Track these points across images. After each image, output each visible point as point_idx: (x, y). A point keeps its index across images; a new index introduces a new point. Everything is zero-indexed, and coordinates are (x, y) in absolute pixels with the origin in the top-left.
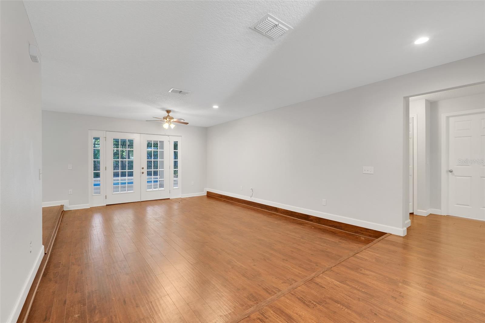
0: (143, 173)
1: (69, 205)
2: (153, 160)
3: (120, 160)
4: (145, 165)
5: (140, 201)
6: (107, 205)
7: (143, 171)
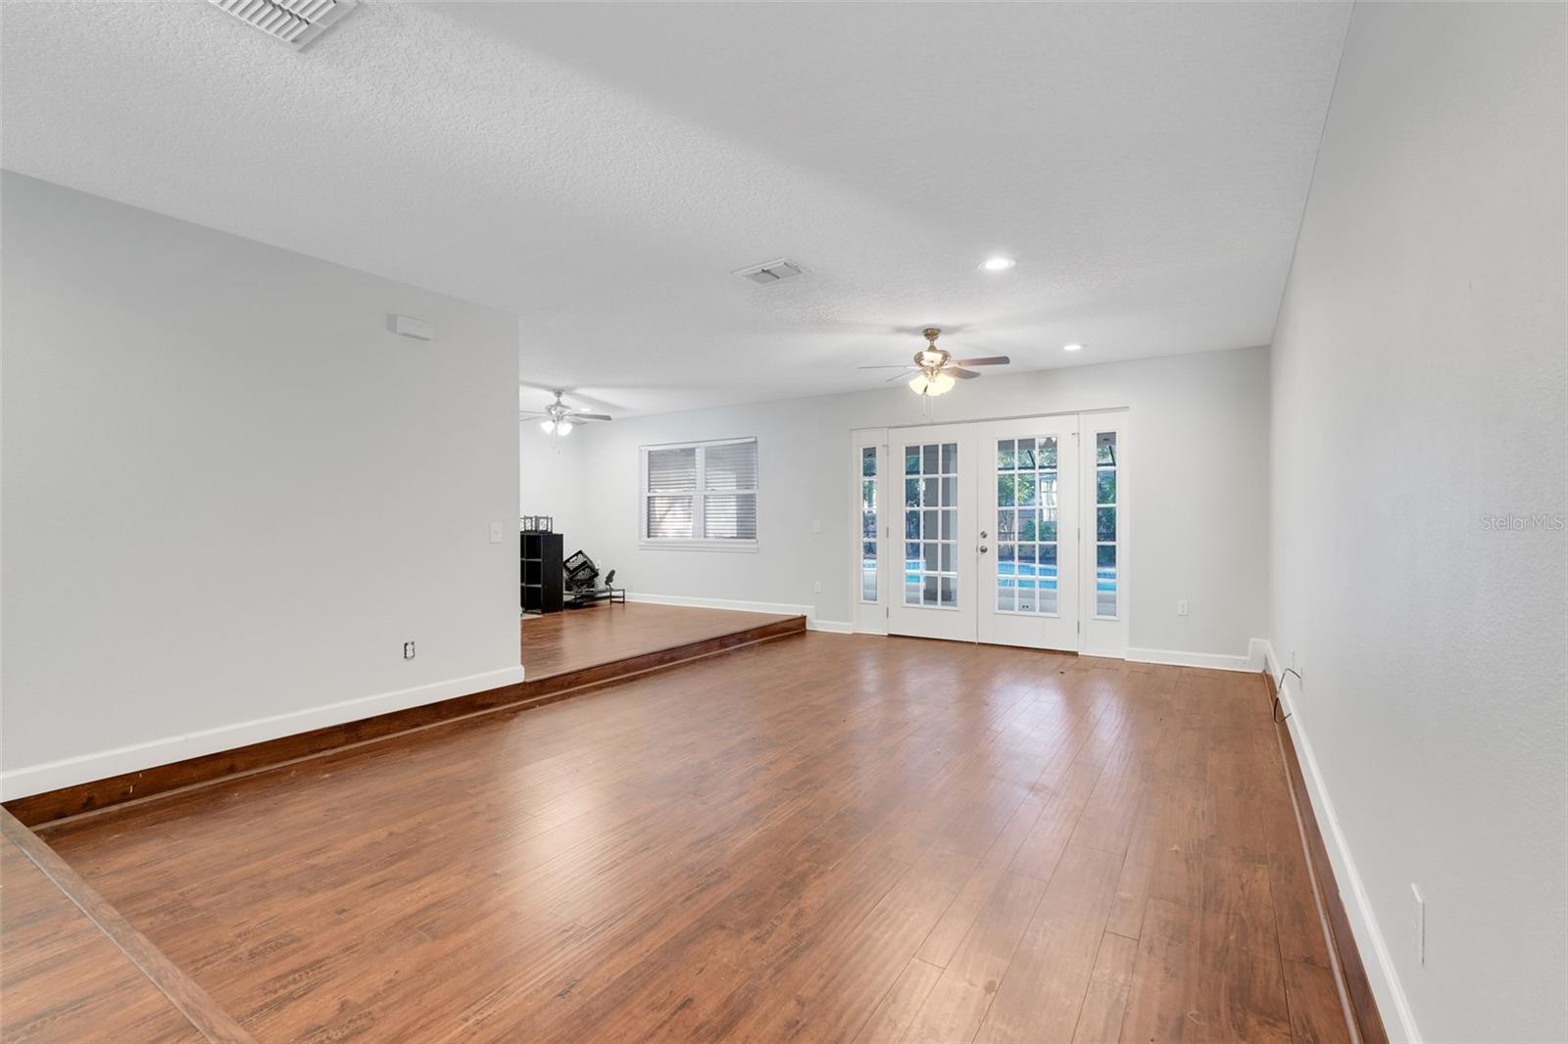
0: (984, 551)
1: (816, 618)
2: (1016, 508)
3: (922, 508)
4: (992, 527)
5: (976, 641)
6: (890, 636)
7: (984, 543)
